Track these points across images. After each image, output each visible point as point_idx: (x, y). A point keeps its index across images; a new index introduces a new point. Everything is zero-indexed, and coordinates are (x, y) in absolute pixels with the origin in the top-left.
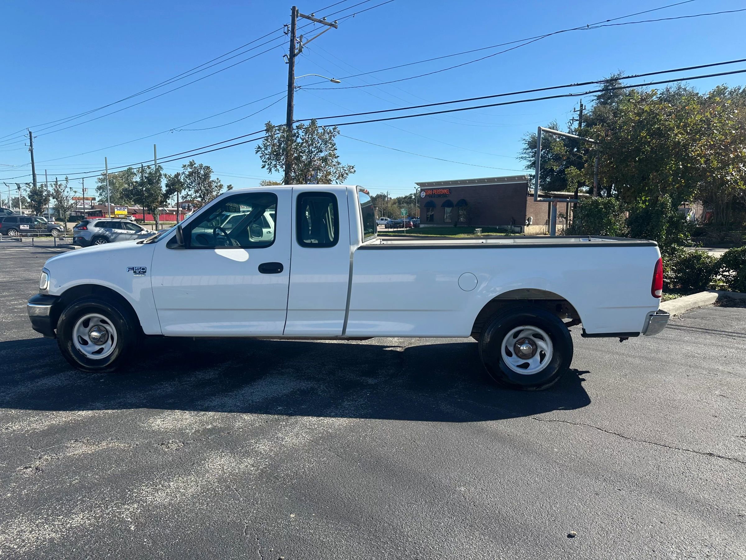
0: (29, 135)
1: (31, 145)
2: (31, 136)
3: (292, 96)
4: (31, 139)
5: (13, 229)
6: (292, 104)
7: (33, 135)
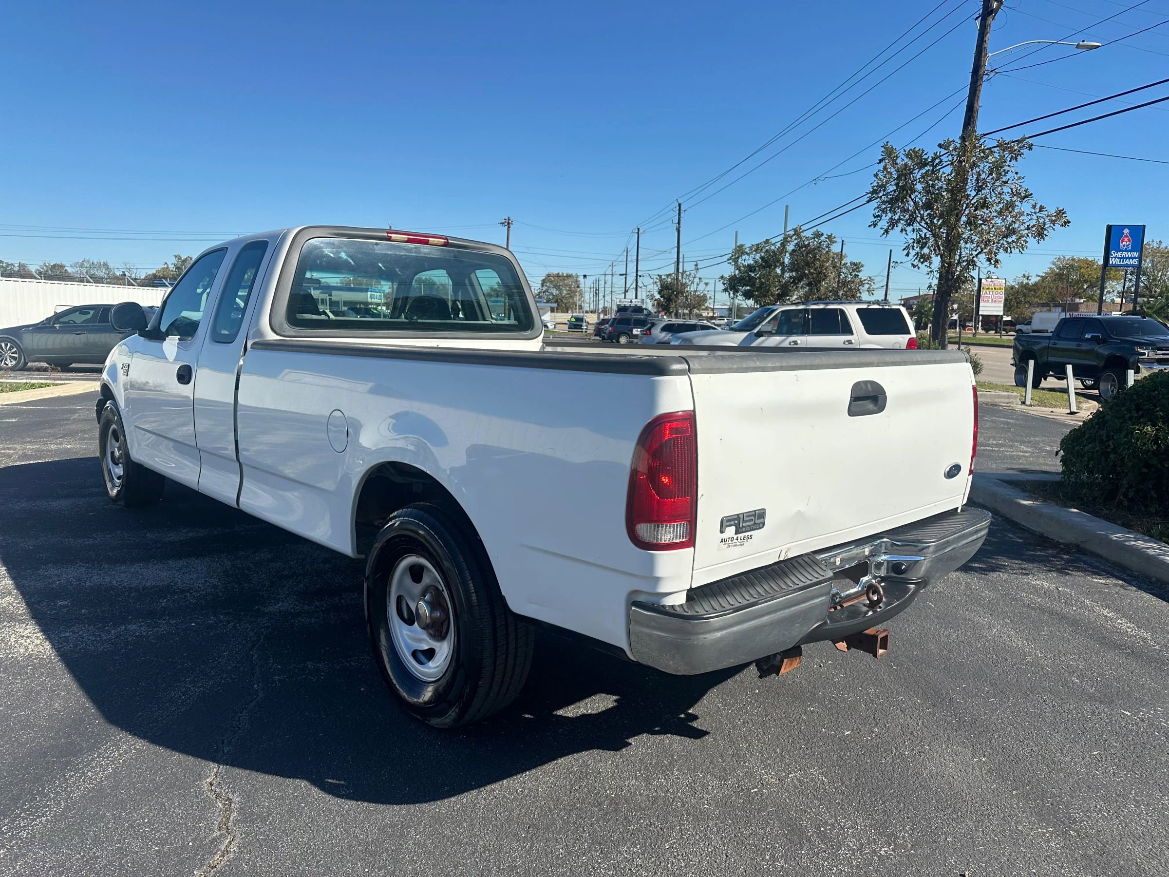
0: (678, 208)
1: (679, 223)
2: (680, 210)
3: (976, 90)
4: (679, 214)
5: (624, 333)
6: (976, 105)
7: (683, 208)
